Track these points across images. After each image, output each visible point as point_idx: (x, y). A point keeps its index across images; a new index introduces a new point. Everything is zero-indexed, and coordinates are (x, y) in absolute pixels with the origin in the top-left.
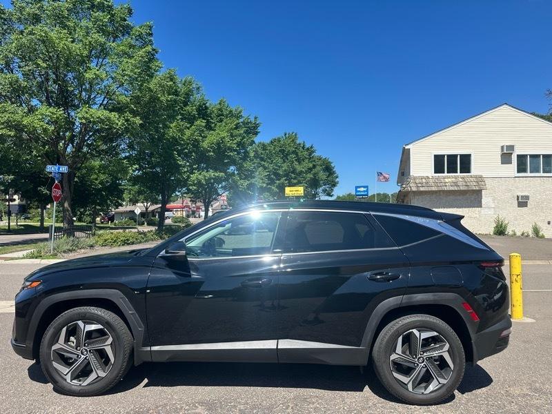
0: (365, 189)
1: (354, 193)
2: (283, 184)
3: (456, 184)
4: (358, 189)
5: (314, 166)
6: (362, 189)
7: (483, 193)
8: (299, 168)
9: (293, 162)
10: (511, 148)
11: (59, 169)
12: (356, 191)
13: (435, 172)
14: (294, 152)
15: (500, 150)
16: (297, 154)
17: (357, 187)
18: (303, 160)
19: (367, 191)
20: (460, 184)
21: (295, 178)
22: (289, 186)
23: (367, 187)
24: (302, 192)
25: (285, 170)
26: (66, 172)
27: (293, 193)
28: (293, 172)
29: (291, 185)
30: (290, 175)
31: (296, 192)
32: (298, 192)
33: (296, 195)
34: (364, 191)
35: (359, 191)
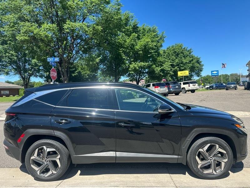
0: (217, 72)
1: (210, 75)
2: (176, 70)
4: (213, 73)
5: (192, 60)
6: (215, 72)
8: (184, 61)
9: (181, 58)
11: (54, 59)
12: (212, 74)
14: (182, 53)
16: (183, 53)
17: (212, 72)
18: (187, 56)
19: (218, 73)
21: (183, 67)
22: (180, 71)
23: (218, 71)
24: (188, 73)
25: (177, 63)
26: (58, 61)
27: (183, 74)
28: (181, 63)
29: (181, 70)
30: (180, 65)
31: (184, 74)
32: (185, 74)
33: (184, 75)
34: (216, 73)
35: (213, 74)
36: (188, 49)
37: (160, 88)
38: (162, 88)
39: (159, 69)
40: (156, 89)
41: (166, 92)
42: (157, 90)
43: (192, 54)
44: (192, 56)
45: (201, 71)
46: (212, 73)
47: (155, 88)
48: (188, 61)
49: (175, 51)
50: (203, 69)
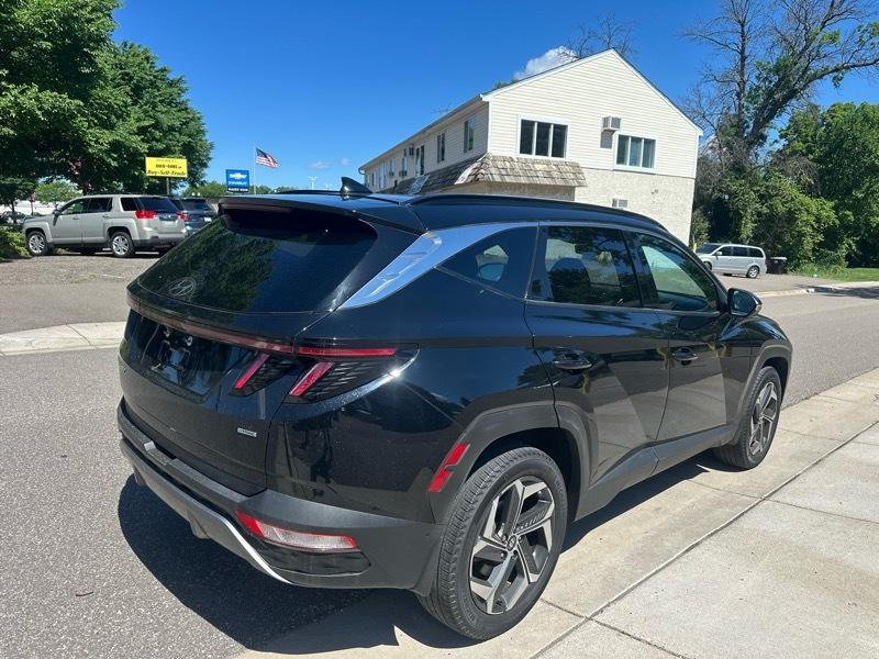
0: (244, 176)
1: (223, 182)
3: (549, 174)
4: (232, 176)
6: (238, 176)
7: (576, 192)
10: (617, 122)
12: (228, 179)
13: (521, 152)
15: (600, 123)
17: (229, 172)
19: (247, 179)
20: (555, 174)
23: (247, 172)
24: (185, 169)
27: (164, 170)
30: (150, 132)
31: (171, 170)
32: (176, 170)
33: (170, 175)
34: (242, 180)
35: (234, 180)
36: (171, 76)
37: (162, 219)
38: (168, 220)
39: (107, 137)
40: (144, 221)
41: (182, 236)
42: (149, 226)
43: (184, 97)
44: (183, 107)
45: (205, 165)
46: (228, 176)
47: (139, 216)
48: (178, 124)
49: (127, 74)
50: (210, 159)
